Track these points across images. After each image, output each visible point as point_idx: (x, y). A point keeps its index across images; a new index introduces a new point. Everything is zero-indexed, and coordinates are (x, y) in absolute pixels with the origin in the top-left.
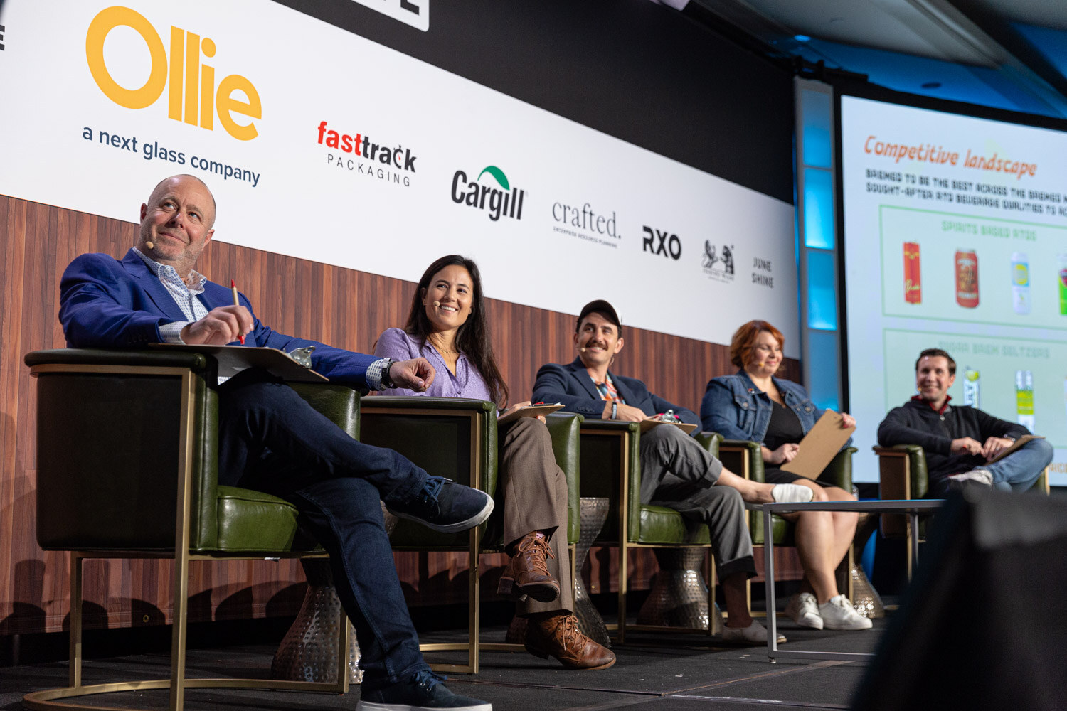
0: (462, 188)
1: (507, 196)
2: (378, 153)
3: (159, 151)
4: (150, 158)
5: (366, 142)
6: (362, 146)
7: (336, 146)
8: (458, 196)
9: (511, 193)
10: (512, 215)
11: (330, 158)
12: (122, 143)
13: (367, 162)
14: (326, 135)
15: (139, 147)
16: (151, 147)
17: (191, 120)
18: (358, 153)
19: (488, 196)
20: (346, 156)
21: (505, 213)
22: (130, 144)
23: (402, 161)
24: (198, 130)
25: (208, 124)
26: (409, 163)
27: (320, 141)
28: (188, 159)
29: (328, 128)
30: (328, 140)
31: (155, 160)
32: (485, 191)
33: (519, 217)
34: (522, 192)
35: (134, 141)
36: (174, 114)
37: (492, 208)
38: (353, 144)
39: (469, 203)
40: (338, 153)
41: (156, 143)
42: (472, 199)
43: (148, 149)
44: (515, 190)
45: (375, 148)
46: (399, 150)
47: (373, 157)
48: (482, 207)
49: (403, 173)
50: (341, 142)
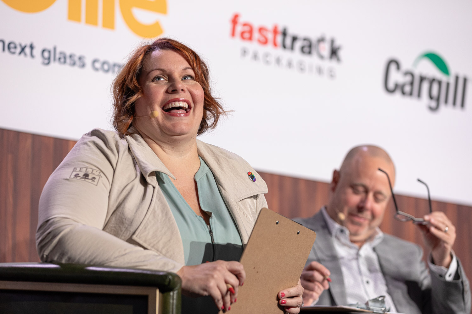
0: (396, 77)
1: (448, 84)
2: (298, 44)
3: (58, 56)
4: (48, 63)
5: (284, 34)
6: (279, 39)
7: (250, 38)
8: (391, 85)
9: (452, 81)
10: (454, 103)
11: (244, 52)
12: (19, 50)
13: (286, 55)
14: (239, 29)
15: (37, 52)
16: (49, 52)
17: (92, 20)
18: (275, 44)
19: (425, 86)
20: (262, 50)
21: (446, 101)
22: (28, 50)
23: (325, 49)
24: (99, 31)
25: (109, 24)
26: (334, 52)
27: (233, 34)
28: (88, 62)
29: (241, 20)
30: (242, 34)
31: (54, 65)
32: (422, 79)
33: (463, 105)
34: (465, 80)
35: (32, 47)
36: (74, 15)
37: (431, 97)
38: (270, 36)
39: (403, 93)
40: (253, 46)
41: (55, 49)
42: (407, 89)
43: (46, 55)
44: (457, 78)
45: (294, 39)
46: (321, 40)
47: (292, 48)
48: (419, 95)
49: (328, 64)
50: (256, 35)
